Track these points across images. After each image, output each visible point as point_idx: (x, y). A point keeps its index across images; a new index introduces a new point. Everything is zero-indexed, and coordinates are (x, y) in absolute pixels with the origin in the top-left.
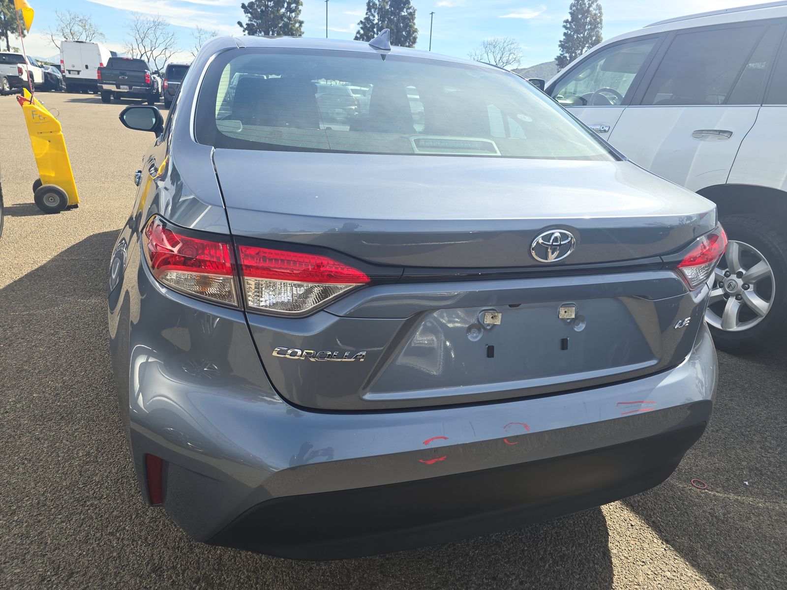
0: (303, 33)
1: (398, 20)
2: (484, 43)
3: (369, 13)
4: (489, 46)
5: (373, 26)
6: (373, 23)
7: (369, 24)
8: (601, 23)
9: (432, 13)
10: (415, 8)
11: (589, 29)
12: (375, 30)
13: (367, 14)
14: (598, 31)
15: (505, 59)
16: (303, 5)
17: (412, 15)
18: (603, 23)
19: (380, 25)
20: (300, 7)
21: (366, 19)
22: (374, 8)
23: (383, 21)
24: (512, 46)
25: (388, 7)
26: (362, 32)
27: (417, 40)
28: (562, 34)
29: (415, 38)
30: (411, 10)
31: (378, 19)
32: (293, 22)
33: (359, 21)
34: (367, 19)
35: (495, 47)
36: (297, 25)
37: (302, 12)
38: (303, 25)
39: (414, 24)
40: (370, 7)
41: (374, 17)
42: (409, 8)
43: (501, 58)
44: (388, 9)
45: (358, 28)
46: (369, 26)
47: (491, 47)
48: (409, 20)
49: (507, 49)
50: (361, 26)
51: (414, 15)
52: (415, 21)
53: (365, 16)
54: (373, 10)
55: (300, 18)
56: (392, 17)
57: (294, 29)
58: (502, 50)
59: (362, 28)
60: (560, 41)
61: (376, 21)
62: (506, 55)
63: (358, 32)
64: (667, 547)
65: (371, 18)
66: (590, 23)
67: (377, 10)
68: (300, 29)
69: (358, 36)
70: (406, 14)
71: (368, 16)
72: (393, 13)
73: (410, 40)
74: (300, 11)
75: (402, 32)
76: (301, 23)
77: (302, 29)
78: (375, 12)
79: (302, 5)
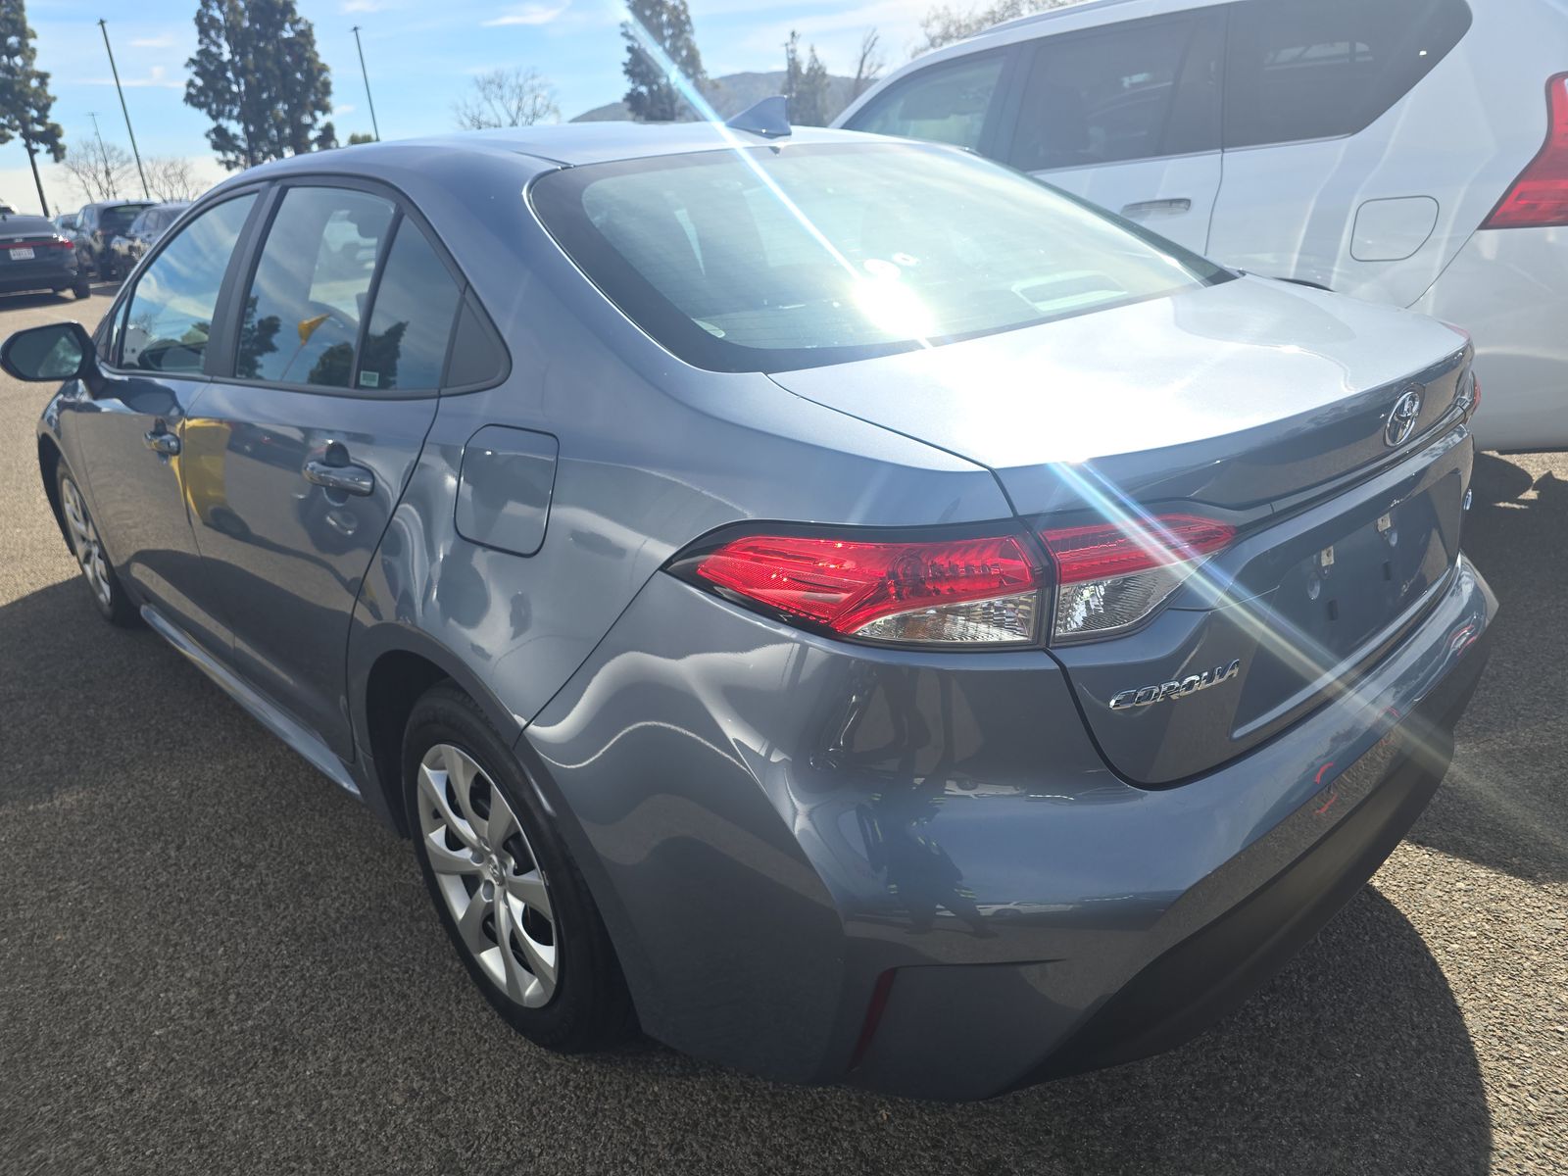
0: (54, 99)
1: (278, 49)
2: (477, 82)
3: (206, 41)
4: (492, 86)
5: (223, 67)
6: (221, 62)
7: (211, 63)
8: (688, 21)
9: (355, 29)
10: (310, 21)
11: (671, 37)
12: (230, 75)
13: (200, 42)
14: (687, 39)
15: (528, 110)
16: (38, 36)
17: (306, 37)
18: (693, 20)
19: (239, 64)
20: (32, 43)
21: (200, 53)
22: (214, 27)
23: (243, 56)
24: (536, 82)
25: (246, 24)
26: (199, 82)
27: (333, 88)
28: (625, 49)
29: (327, 85)
30: (301, 27)
31: (231, 52)
32: (21, 78)
33: (186, 60)
34: (204, 53)
35: (500, 87)
36: (34, 83)
37: (38, 53)
38: (50, 81)
39: (317, 55)
40: (204, 25)
41: (219, 46)
42: (298, 21)
43: (519, 108)
44: (247, 29)
45: (189, 74)
46: (212, 68)
47: (494, 88)
48: (302, 46)
49: (526, 88)
50: (194, 69)
51: (311, 35)
52: (317, 48)
53: (198, 47)
54: (213, 34)
55: (38, 65)
56: (262, 45)
57: (30, 92)
58: (518, 91)
59: (196, 74)
60: (625, 64)
61: (226, 56)
62: (528, 101)
63: (191, 84)
64: (1427, 850)
65: (214, 49)
66: (670, 24)
67: (223, 32)
68: (45, 91)
69: (193, 91)
70: (291, 34)
71: (203, 47)
72: (261, 36)
73: (316, 88)
74: (33, 51)
75: (294, 74)
76: (43, 77)
77: (51, 91)
78: (218, 36)
79: (34, 36)
